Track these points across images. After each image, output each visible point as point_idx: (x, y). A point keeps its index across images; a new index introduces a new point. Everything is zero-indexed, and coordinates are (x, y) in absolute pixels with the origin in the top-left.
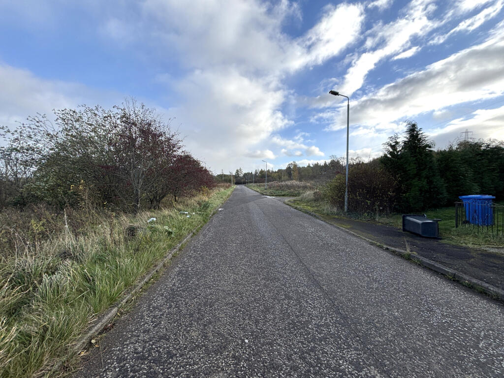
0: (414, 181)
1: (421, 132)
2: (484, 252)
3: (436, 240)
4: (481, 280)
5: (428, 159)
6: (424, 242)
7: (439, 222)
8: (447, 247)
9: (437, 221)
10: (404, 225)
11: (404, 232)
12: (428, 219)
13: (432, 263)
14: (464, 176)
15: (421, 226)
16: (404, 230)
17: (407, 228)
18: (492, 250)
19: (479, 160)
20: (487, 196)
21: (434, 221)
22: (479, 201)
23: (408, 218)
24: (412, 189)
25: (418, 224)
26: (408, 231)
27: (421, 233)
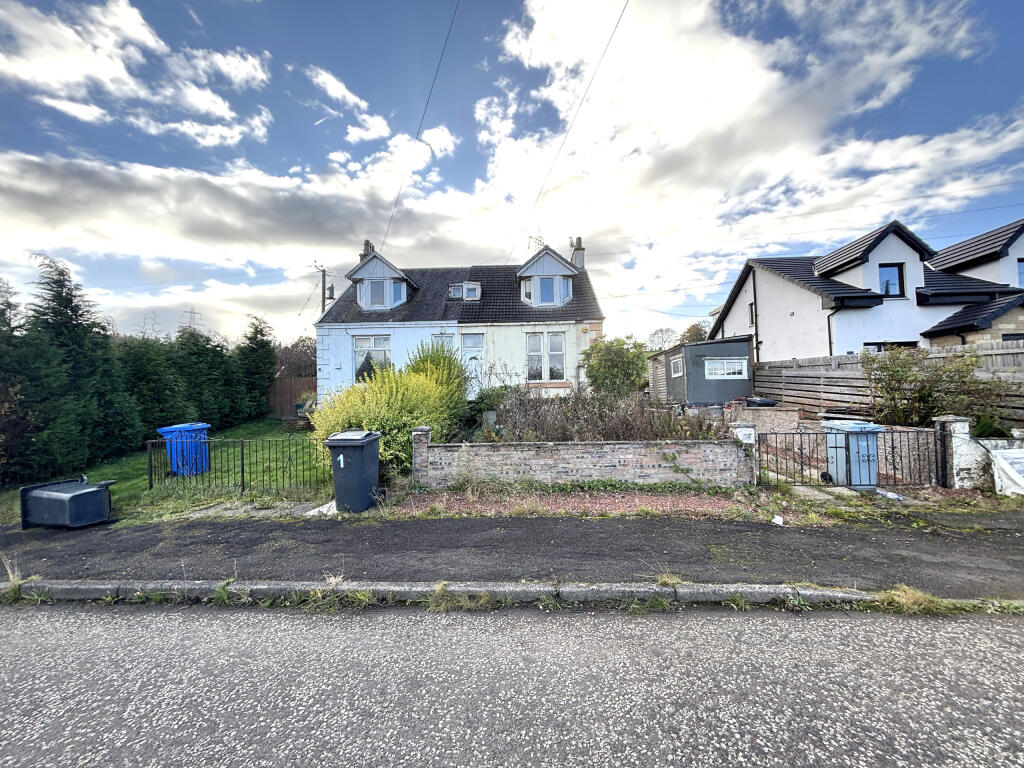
0: (63, 401)
1: (78, 293)
2: (185, 524)
3: (104, 526)
4: (164, 578)
5: (99, 352)
6: (72, 542)
7: (111, 487)
8: (123, 534)
9: (107, 486)
10: (25, 512)
11: (26, 532)
12: (88, 485)
13: (74, 584)
14: (172, 390)
15: (68, 505)
16: (26, 525)
17: (34, 519)
18: (197, 515)
19: (196, 363)
20: (200, 425)
21: (101, 486)
22: (187, 434)
23: (37, 493)
24: (59, 421)
25: (61, 502)
26: (38, 526)
27: (68, 523)
